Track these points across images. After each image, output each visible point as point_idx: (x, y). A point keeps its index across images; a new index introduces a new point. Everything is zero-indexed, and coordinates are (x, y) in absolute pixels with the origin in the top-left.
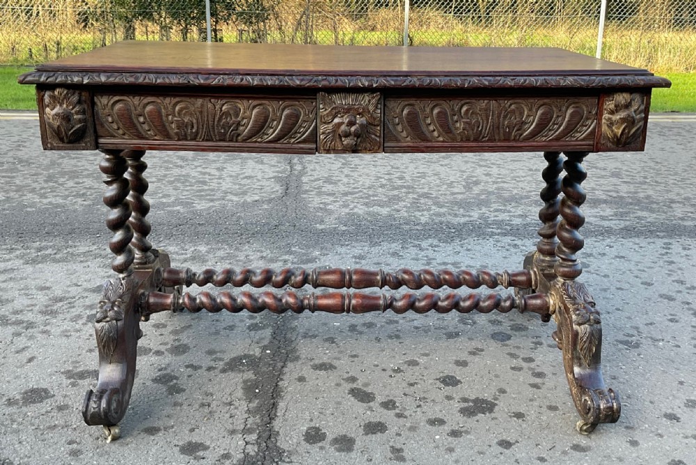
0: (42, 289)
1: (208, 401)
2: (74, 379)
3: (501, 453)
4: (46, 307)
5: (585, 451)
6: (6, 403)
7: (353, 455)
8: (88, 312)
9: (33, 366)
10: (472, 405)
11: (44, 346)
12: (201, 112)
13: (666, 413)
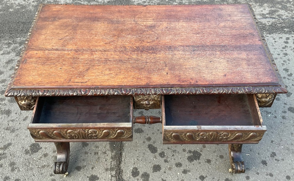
1: (97, 151)
6: (25, 152)
10: (192, 155)
13: (263, 160)
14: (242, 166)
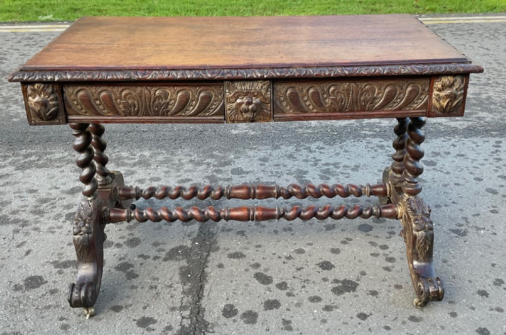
0: (32, 191)
1: (155, 284)
2: (60, 268)
3: (359, 324)
4: (36, 207)
5: (418, 322)
6: (14, 288)
7: (256, 326)
8: (66, 212)
9: (30, 258)
10: (341, 285)
11: (36, 241)
12: (140, 97)
13: (479, 290)
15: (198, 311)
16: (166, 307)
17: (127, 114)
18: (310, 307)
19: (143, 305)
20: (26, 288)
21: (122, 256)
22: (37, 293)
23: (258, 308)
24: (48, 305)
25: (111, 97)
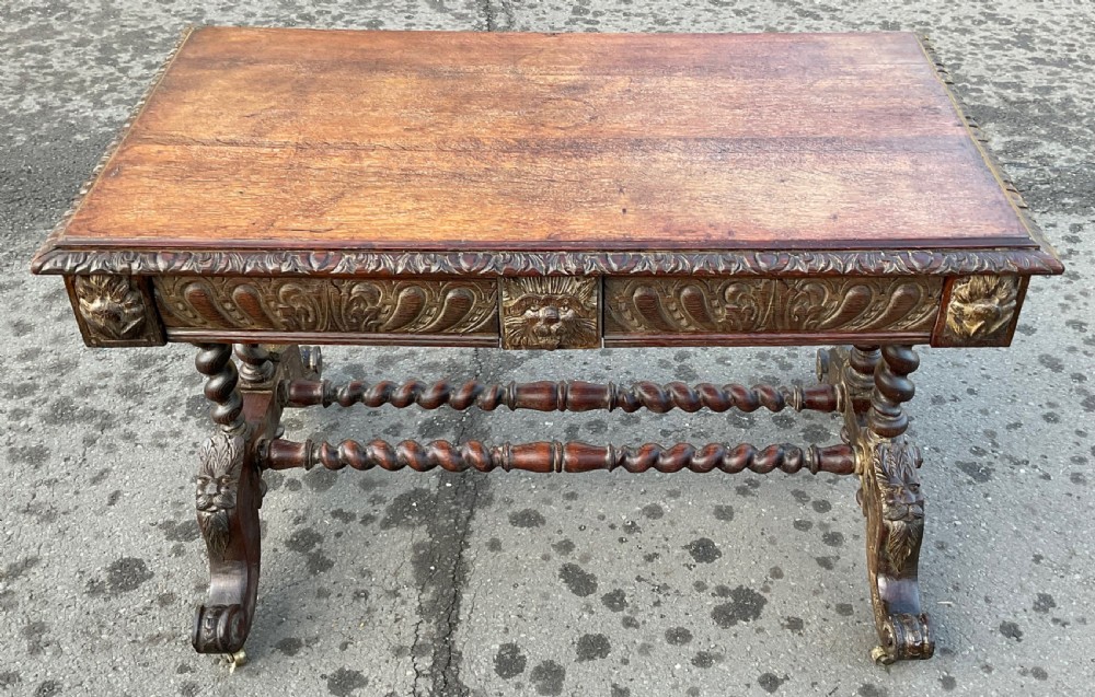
1: (365, 587)
2: (178, 539)
4: (128, 377)
6: (88, 588)
9: (119, 511)
10: (732, 600)
11: (130, 467)
12: (319, 299)
13: (1004, 622)
14: (922, 630)
15: (447, 659)
16: (385, 647)
17: (291, 328)
18: (667, 656)
19: (340, 641)
20: (111, 588)
21: (301, 512)
22: (134, 604)
23: (566, 657)
24: (156, 633)
25: (255, 298)
